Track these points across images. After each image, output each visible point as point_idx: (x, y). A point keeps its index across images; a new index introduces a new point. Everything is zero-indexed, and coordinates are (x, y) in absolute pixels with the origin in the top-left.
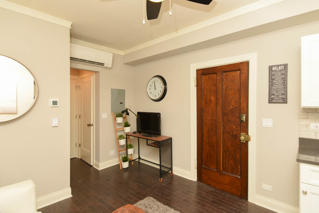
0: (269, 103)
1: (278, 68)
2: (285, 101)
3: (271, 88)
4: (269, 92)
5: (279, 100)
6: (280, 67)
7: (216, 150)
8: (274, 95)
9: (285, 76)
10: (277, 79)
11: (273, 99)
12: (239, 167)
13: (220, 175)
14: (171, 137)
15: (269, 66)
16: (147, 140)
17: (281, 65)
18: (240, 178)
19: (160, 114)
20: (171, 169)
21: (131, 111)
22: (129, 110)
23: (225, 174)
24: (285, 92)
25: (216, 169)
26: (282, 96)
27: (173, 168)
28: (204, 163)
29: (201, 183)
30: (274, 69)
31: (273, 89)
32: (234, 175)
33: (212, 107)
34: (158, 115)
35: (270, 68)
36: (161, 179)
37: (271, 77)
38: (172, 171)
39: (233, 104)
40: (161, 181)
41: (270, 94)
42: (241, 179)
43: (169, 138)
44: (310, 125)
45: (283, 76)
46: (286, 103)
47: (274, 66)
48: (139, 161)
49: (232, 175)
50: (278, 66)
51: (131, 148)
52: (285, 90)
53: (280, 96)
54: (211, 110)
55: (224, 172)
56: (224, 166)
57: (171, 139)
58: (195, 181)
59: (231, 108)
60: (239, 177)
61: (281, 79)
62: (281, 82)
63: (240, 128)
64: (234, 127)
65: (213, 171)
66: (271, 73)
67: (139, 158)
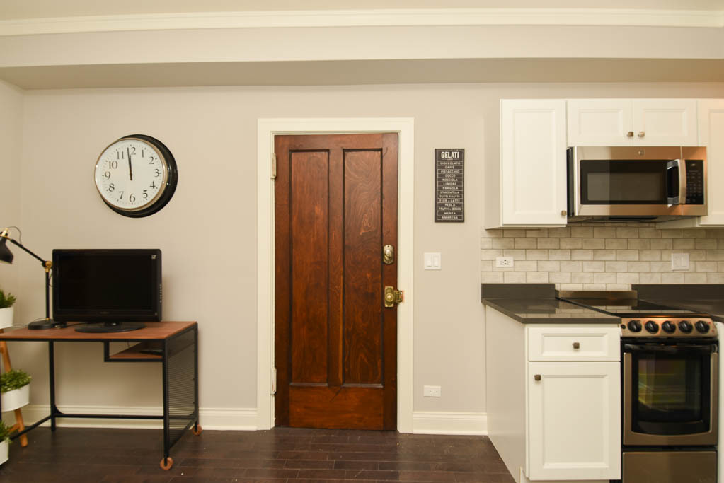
0: (436, 221)
1: (450, 156)
2: (460, 218)
3: (439, 192)
4: (436, 200)
5: (452, 215)
6: (453, 153)
7: (326, 334)
8: (443, 205)
9: (461, 172)
10: (449, 176)
11: (443, 213)
12: (379, 363)
13: (337, 393)
14: (195, 321)
15: (436, 150)
16: (107, 343)
17: (454, 150)
18: (382, 387)
19: (161, 252)
20: (195, 417)
21: (21, 246)
22: (14, 242)
23: (349, 388)
24: (461, 201)
25: (328, 381)
26: (457, 209)
27: (200, 412)
28: (294, 374)
29: (288, 429)
30: (444, 155)
31: (443, 194)
32: (369, 385)
33: (316, 233)
34: (154, 257)
35: (438, 152)
36: (169, 459)
37: (440, 172)
38: (197, 423)
39: (365, 225)
40: (169, 467)
41: (438, 204)
42: (384, 388)
43: (189, 324)
44: (495, 260)
45: (458, 172)
46: (463, 221)
47: (445, 150)
48: (53, 427)
49: (363, 385)
50: (451, 151)
51: (17, 386)
52: (461, 196)
53: (453, 209)
54: (316, 238)
55: (345, 385)
56: (347, 370)
57: (194, 328)
58: (269, 429)
59: (363, 233)
60: (380, 386)
61: (454, 175)
62: (454, 181)
63: (380, 277)
64: (368, 275)
65: (320, 388)
66: (439, 163)
67: (55, 414)
